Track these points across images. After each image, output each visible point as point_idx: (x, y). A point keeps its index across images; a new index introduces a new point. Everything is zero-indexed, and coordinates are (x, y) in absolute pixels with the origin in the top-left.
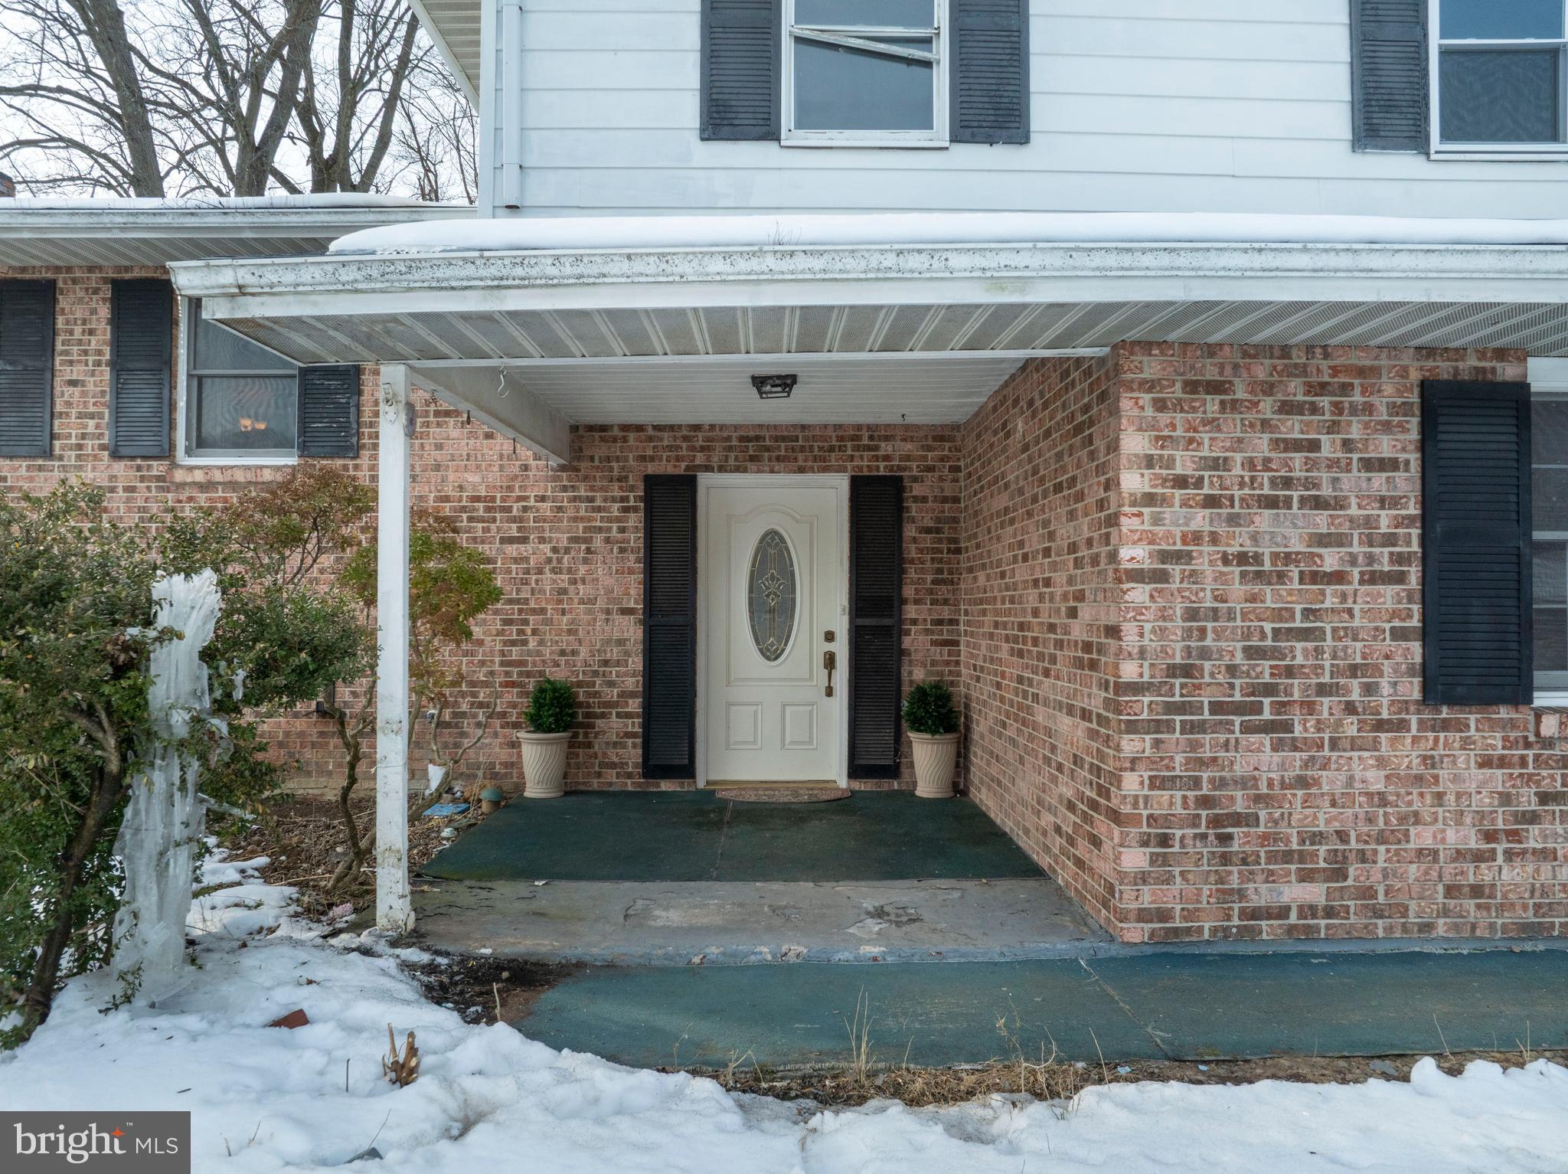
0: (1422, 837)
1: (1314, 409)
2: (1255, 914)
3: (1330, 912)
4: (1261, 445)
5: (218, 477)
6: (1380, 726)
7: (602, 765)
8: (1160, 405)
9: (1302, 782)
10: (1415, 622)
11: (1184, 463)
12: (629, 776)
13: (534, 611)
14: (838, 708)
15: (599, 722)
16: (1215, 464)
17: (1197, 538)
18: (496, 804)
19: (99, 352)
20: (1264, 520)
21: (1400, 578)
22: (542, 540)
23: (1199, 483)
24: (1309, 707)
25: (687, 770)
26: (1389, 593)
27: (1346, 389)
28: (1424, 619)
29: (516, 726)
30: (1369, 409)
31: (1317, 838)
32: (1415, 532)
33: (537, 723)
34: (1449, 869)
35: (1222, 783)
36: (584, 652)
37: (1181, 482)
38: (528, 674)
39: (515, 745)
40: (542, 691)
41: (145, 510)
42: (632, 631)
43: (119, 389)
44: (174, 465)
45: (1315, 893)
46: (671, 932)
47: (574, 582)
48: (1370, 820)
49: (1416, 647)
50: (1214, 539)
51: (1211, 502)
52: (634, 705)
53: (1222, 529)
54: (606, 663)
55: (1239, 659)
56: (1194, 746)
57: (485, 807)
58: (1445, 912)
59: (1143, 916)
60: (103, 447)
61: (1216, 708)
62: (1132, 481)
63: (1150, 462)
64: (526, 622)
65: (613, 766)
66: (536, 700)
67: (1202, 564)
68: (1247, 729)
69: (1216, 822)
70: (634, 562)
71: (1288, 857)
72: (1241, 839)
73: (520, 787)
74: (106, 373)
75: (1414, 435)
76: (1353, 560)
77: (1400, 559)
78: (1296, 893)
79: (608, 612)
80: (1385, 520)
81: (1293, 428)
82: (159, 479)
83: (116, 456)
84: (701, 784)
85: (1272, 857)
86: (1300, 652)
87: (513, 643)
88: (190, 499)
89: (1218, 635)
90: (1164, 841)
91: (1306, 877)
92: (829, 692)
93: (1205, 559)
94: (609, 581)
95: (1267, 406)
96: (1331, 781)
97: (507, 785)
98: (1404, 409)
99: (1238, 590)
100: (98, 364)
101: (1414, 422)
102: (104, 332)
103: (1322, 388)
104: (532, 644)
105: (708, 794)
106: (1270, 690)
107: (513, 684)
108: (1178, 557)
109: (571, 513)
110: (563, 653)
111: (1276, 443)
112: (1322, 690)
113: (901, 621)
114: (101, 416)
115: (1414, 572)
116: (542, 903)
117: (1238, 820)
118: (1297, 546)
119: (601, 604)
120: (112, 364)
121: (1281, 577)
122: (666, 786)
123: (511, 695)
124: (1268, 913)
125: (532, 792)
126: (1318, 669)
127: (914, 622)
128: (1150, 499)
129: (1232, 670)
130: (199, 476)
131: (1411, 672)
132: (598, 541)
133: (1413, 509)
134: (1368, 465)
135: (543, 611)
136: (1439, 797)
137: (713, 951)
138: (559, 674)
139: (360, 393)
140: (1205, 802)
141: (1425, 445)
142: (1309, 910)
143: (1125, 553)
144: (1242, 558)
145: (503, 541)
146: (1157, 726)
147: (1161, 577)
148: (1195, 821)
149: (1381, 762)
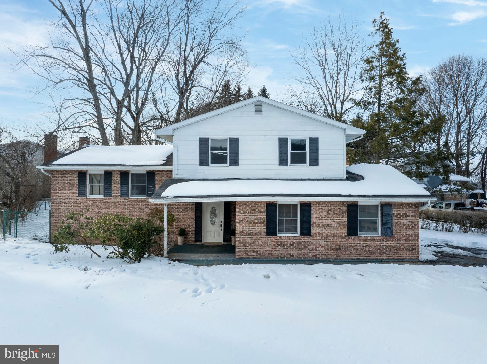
0: (266, 249)
1: (255, 206)
2: (249, 256)
3: (257, 256)
4: (250, 210)
5: (135, 200)
6: (262, 238)
7: (189, 240)
8: (240, 206)
9: (254, 243)
10: (265, 227)
11: (242, 212)
12: (193, 242)
13: (179, 219)
14: (222, 232)
15: (189, 234)
16: (245, 212)
17: (243, 219)
18: (174, 245)
19: (119, 182)
20: (250, 217)
21: (264, 223)
22: (181, 209)
23: (243, 214)
24: (254, 236)
25: (201, 241)
26: (262, 225)
27: (258, 204)
28: (266, 227)
29: (177, 234)
30: (261, 206)
31: (255, 248)
32: (265, 218)
33: (180, 234)
34: (269, 252)
35: (246, 243)
36: (186, 224)
37: (242, 214)
38: (179, 227)
39: (177, 237)
40: (180, 230)
41: (125, 204)
42: (193, 221)
43: (121, 187)
44: (129, 198)
45: (255, 254)
46: (193, 257)
47: (185, 214)
48: (261, 247)
49: (265, 230)
50: (245, 219)
51: (245, 216)
52: (193, 232)
53: (246, 218)
54: (189, 226)
55: (247, 231)
56: (243, 239)
57: (173, 246)
58: (268, 256)
59: (238, 256)
60: (119, 195)
61: (245, 236)
62: (237, 214)
63: (239, 212)
64: (178, 220)
65: (190, 240)
66: (180, 231)
67: (244, 222)
68: (248, 238)
69: (245, 247)
70: (193, 212)
71: (252, 250)
72: (247, 248)
73: (178, 243)
74: (120, 185)
75: (265, 209)
76: (259, 221)
77: (264, 221)
78: (253, 254)
79: (190, 219)
80: (262, 217)
81: (253, 208)
82: (127, 200)
83: (121, 197)
84: (203, 243)
85: (251, 250)
86: (253, 230)
87: (177, 223)
88: (132, 203)
89: (245, 229)
90: (240, 248)
91: (254, 252)
92: (221, 230)
93: (244, 221)
94: (190, 214)
95: (250, 206)
96: (256, 243)
97: (176, 243)
98: (264, 206)
99: (247, 224)
100: (118, 184)
101: (265, 208)
102: (119, 179)
103: (256, 204)
104: (179, 223)
105: (203, 244)
106: (250, 234)
107: (176, 229)
108: (241, 221)
109: (184, 205)
110: (183, 224)
111: (251, 210)
112: (256, 234)
113: (231, 220)
114: (119, 191)
115: (265, 223)
116: (180, 255)
117: (247, 247)
118: (253, 220)
119: (189, 218)
120: (120, 184)
121: (252, 223)
122: (198, 243)
123: (176, 230)
124: (250, 256)
125: (179, 244)
126: (255, 232)
127: (233, 220)
128: (239, 215)
129: (247, 232)
130: (133, 200)
131: (265, 232)
132: (188, 209)
133: (265, 216)
134: (260, 212)
135: (181, 218)
136: (268, 245)
137: (196, 259)
138: (183, 227)
139: (155, 188)
140: (244, 245)
141: (267, 210)
142: (254, 256)
143: (236, 221)
144: (248, 221)
145: (175, 209)
146: (239, 237)
147: (240, 223)
148: (243, 247)
149: (262, 241)
